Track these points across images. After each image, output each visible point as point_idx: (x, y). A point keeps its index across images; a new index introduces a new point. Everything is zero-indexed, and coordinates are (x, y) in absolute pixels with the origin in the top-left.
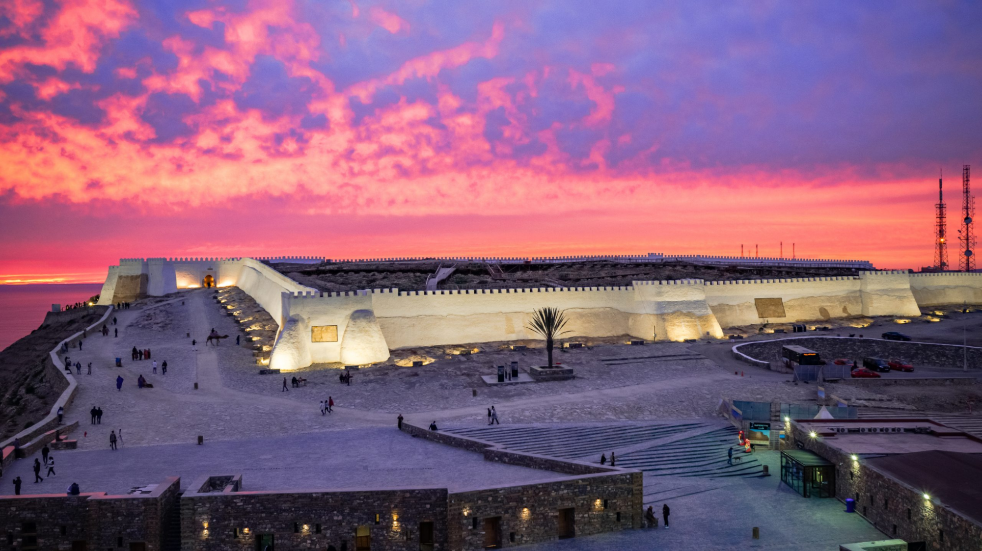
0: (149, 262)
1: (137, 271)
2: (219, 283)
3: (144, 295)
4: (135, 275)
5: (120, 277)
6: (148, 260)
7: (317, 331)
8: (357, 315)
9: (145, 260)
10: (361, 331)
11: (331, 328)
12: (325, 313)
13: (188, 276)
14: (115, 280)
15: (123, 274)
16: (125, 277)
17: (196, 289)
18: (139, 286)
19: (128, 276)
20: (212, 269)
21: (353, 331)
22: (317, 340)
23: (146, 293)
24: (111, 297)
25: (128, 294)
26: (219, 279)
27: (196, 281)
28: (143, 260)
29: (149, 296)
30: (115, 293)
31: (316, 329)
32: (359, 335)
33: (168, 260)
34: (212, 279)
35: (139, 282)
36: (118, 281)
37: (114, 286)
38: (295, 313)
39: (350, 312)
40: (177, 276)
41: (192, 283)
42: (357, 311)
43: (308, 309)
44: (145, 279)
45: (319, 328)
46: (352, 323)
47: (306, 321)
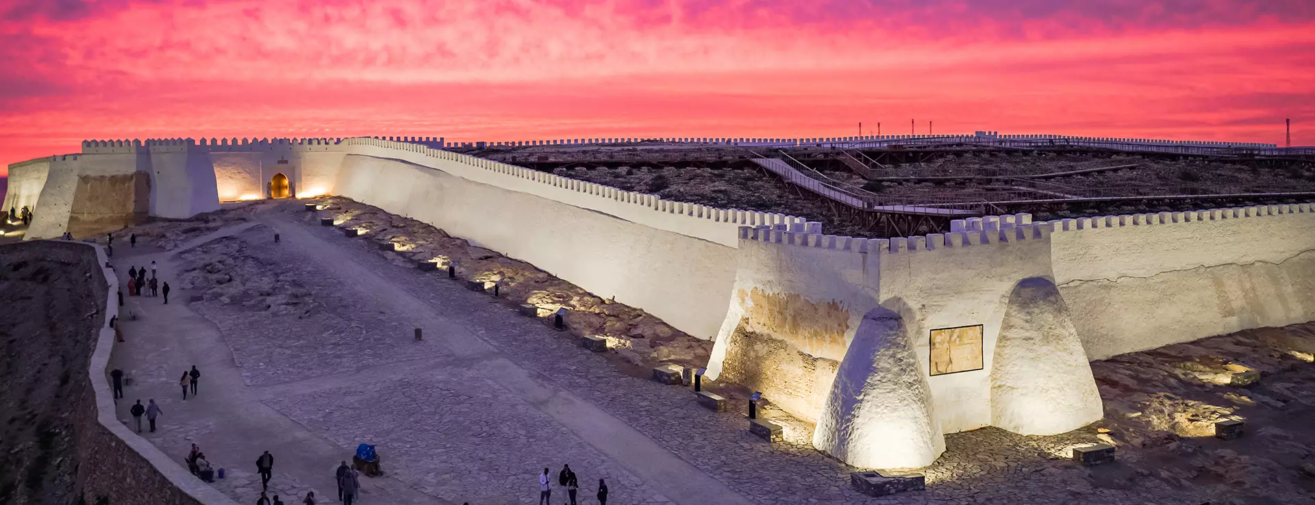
0: (151, 148)
1: (126, 165)
2: (301, 189)
3: (144, 217)
4: (121, 173)
5: (84, 179)
6: (148, 142)
7: (942, 343)
8: (1027, 292)
9: (143, 144)
10: (1046, 339)
11: (970, 331)
12: (957, 291)
13: (238, 176)
14: (71, 185)
15: (91, 173)
16: (95, 179)
17: (256, 202)
18: (133, 197)
19: (103, 177)
20: (286, 162)
21: (1027, 339)
22: (941, 369)
23: (147, 212)
24: (65, 221)
25: (106, 214)
26: (300, 180)
27: (253, 186)
28: (137, 142)
29: (154, 219)
30: (72, 212)
31: (938, 339)
32: (1045, 349)
33: (198, 143)
34: (286, 182)
35: (133, 188)
36: (78, 189)
37: (70, 198)
38: (890, 296)
39: (1007, 286)
40: (217, 175)
41: (246, 190)
42: (1024, 283)
43: (920, 281)
44: (143, 182)
45: (946, 334)
46: (1023, 316)
47: (918, 317)
